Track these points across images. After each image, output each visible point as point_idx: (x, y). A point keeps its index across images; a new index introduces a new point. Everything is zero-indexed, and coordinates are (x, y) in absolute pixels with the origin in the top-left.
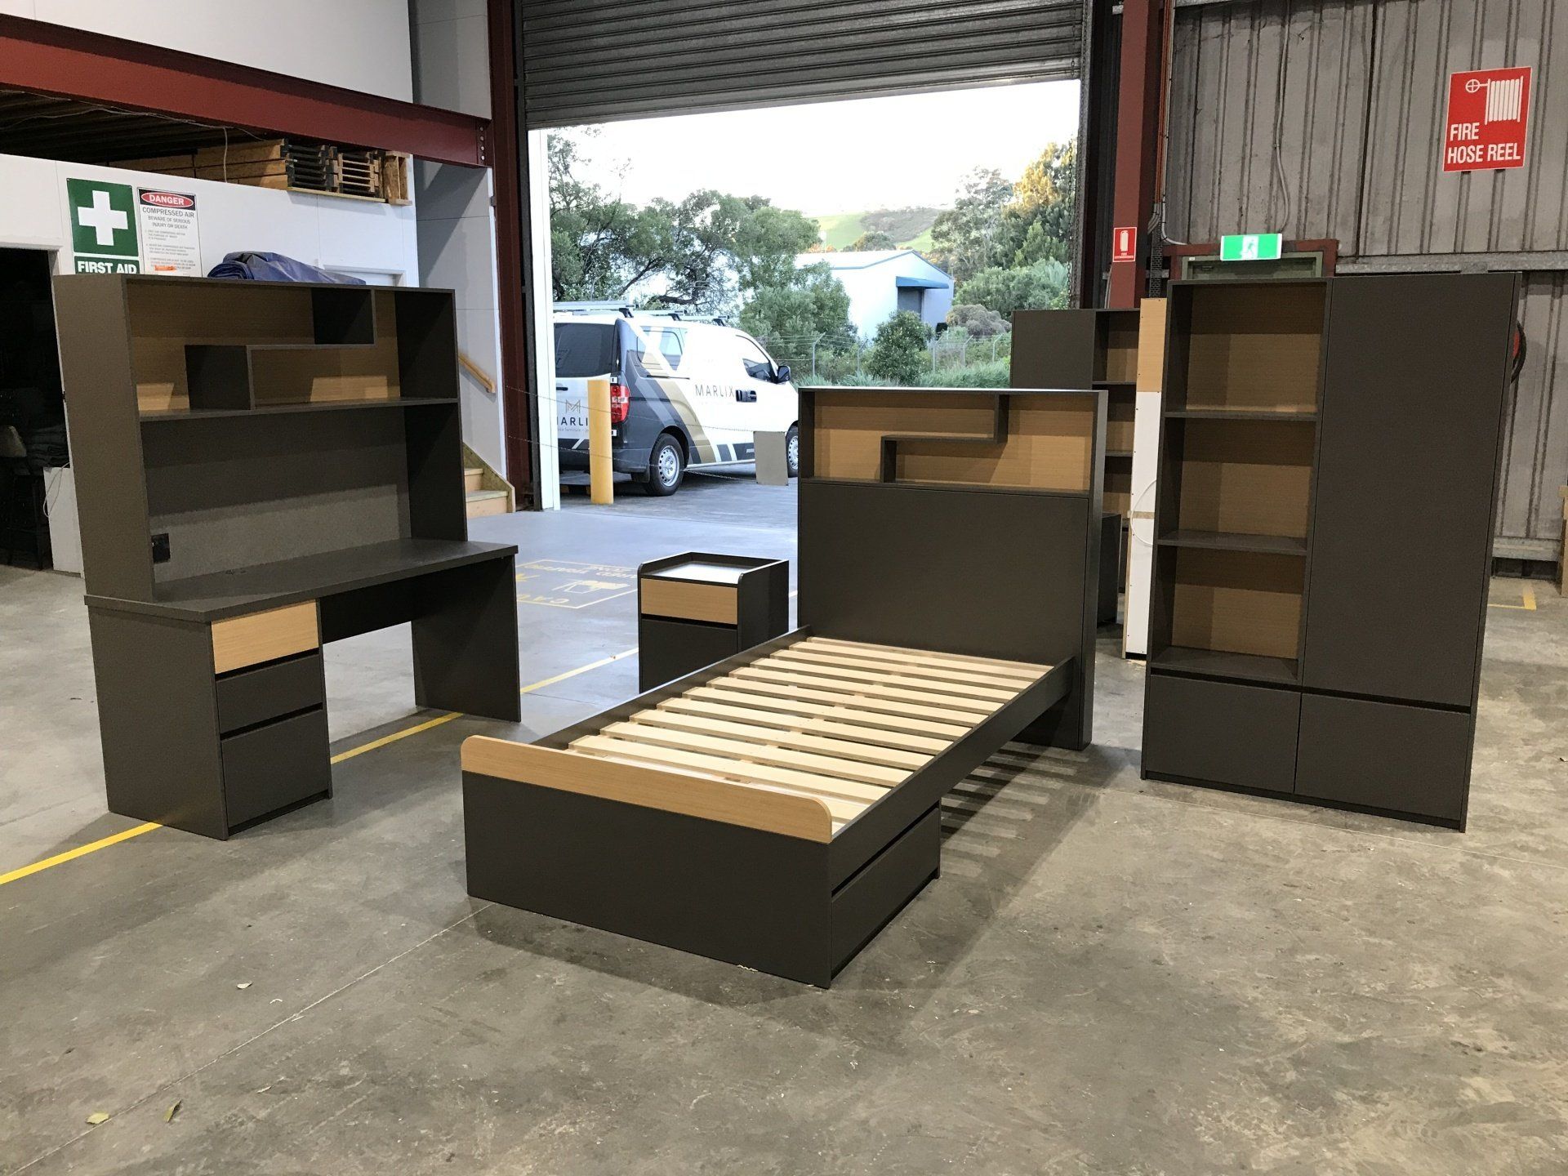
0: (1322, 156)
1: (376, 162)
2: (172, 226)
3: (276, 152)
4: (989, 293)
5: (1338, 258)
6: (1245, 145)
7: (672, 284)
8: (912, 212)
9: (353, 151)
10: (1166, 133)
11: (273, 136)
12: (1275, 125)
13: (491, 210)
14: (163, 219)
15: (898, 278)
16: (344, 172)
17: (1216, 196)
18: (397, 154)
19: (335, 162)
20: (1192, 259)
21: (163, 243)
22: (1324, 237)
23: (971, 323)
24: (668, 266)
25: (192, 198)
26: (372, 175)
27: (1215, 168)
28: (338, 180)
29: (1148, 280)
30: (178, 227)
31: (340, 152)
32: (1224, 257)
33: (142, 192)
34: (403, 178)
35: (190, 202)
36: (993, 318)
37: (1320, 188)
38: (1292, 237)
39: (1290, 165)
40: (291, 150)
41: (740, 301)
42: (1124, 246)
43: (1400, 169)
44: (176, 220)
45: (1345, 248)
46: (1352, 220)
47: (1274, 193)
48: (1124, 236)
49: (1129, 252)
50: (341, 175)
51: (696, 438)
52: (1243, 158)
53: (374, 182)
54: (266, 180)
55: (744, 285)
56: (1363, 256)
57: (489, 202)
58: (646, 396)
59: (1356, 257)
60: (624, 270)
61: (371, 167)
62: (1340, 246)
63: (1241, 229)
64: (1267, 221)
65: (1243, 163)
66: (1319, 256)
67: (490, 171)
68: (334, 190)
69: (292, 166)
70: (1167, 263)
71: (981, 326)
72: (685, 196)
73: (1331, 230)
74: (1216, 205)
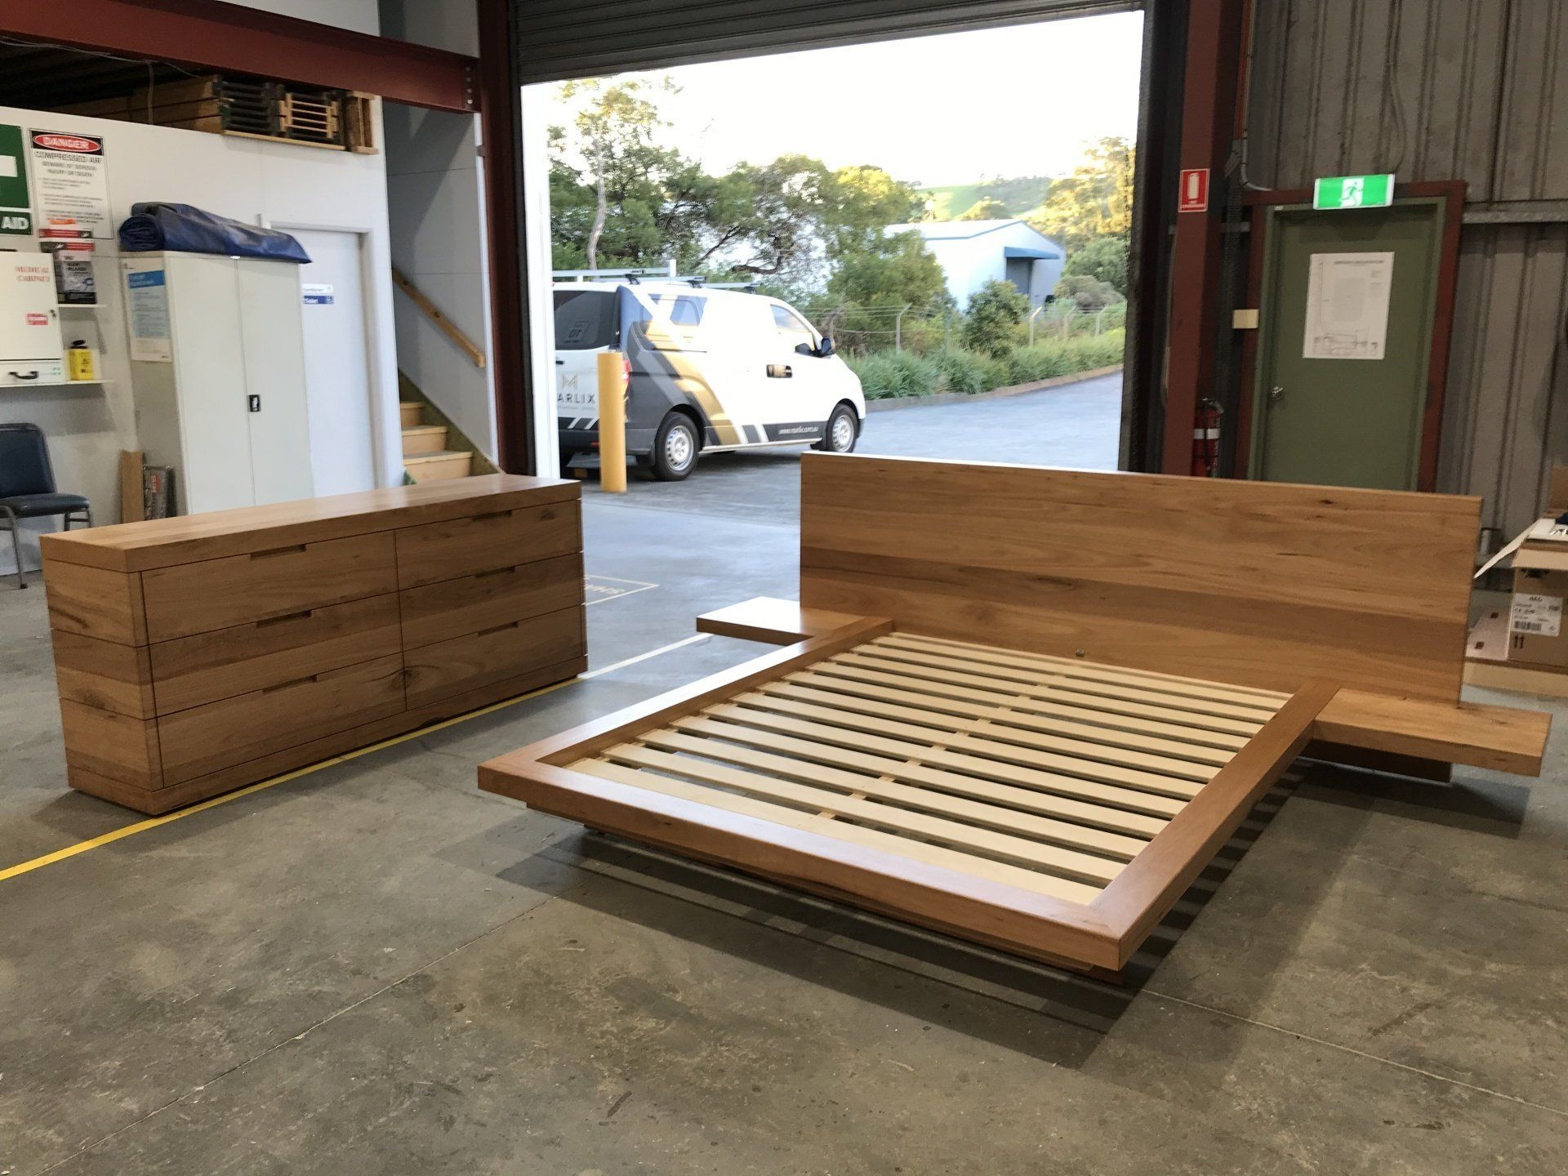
0: (1448, 73)
1: (334, 103)
2: (72, 173)
3: (207, 92)
4: (1100, 265)
5: (1466, 205)
6: (1350, 65)
7: (755, 252)
8: (1028, 181)
9: (305, 91)
10: (1250, 51)
11: (207, 71)
12: (1389, 37)
13: (480, 161)
14: (60, 165)
15: (1007, 249)
16: (294, 114)
17: (1312, 129)
18: (359, 95)
19: (282, 102)
20: (1279, 208)
21: (60, 192)
22: (1449, 178)
23: (1082, 296)
24: (752, 234)
25: (98, 140)
26: (330, 119)
27: (1311, 93)
28: (286, 123)
29: (1224, 235)
30: (79, 174)
31: (288, 91)
32: (1317, 204)
33: (35, 133)
34: (367, 123)
35: (96, 146)
36: (1104, 290)
37: (1445, 114)
38: (1407, 179)
39: (1408, 89)
40: (226, 88)
41: (826, 271)
42: (1193, 192)
43: (1548, 91)
44: (77, 167)
45: (1476, 192)
46: (1485, 157)
47: (1386, 124)
48: (1194, 181)
49: (1200, 200)
50: (290, 118)
51: (714, 418)
52: (1348, 81)
53: (331, 126)
54: (200, 122)
55: (832, 253)
56: (1499, 202)
57: (476, 150)
58: (649, 370)
59: (1490, 203)
60: (707, 238)
61: (328, 109)
62: (1470, 190)
63: (1343, 170)
64: (1377, 158)
65: (1347, 87)
66: (1441, 202)
67: (477, 117)
68: (281, 135)
69: (226, 106)
70: (1247, 213)
71: (1091, 299)
72: (771, 161)
73: (1458, 171)
74: (1311, 142)
